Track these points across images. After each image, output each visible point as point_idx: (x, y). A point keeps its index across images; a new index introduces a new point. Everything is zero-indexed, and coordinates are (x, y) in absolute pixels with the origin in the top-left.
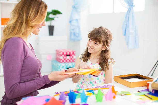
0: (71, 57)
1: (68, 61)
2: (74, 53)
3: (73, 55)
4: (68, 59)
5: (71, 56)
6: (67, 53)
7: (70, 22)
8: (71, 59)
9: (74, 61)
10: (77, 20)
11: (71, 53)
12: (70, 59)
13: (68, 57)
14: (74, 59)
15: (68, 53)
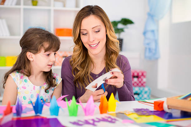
0: (140, 80)
1: (135, 84)
2: (144, 74)
3: (142, 77)
4: (135, 82)
5: (140, 77)
6: (133, 74)
7: (145, 33)
8: (140, 82)
9: (144, 84)
10: (153, 31)
11: (140, 74)
12: (138, 82)
13: (136, 79)
14: (144, 83)
15: (136, 74)
